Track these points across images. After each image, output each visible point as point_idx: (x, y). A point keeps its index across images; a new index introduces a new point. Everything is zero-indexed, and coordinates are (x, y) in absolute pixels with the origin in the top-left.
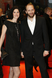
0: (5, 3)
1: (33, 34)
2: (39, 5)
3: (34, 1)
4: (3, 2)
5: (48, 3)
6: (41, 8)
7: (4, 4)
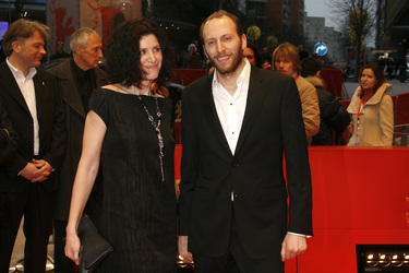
0: (103, 10)
1: (233, 151)
2: (260, 23)
3: (237, 3)
4: (95, 5)
5: (303, 14)
6: (270, 38)
7: (99, 14)
